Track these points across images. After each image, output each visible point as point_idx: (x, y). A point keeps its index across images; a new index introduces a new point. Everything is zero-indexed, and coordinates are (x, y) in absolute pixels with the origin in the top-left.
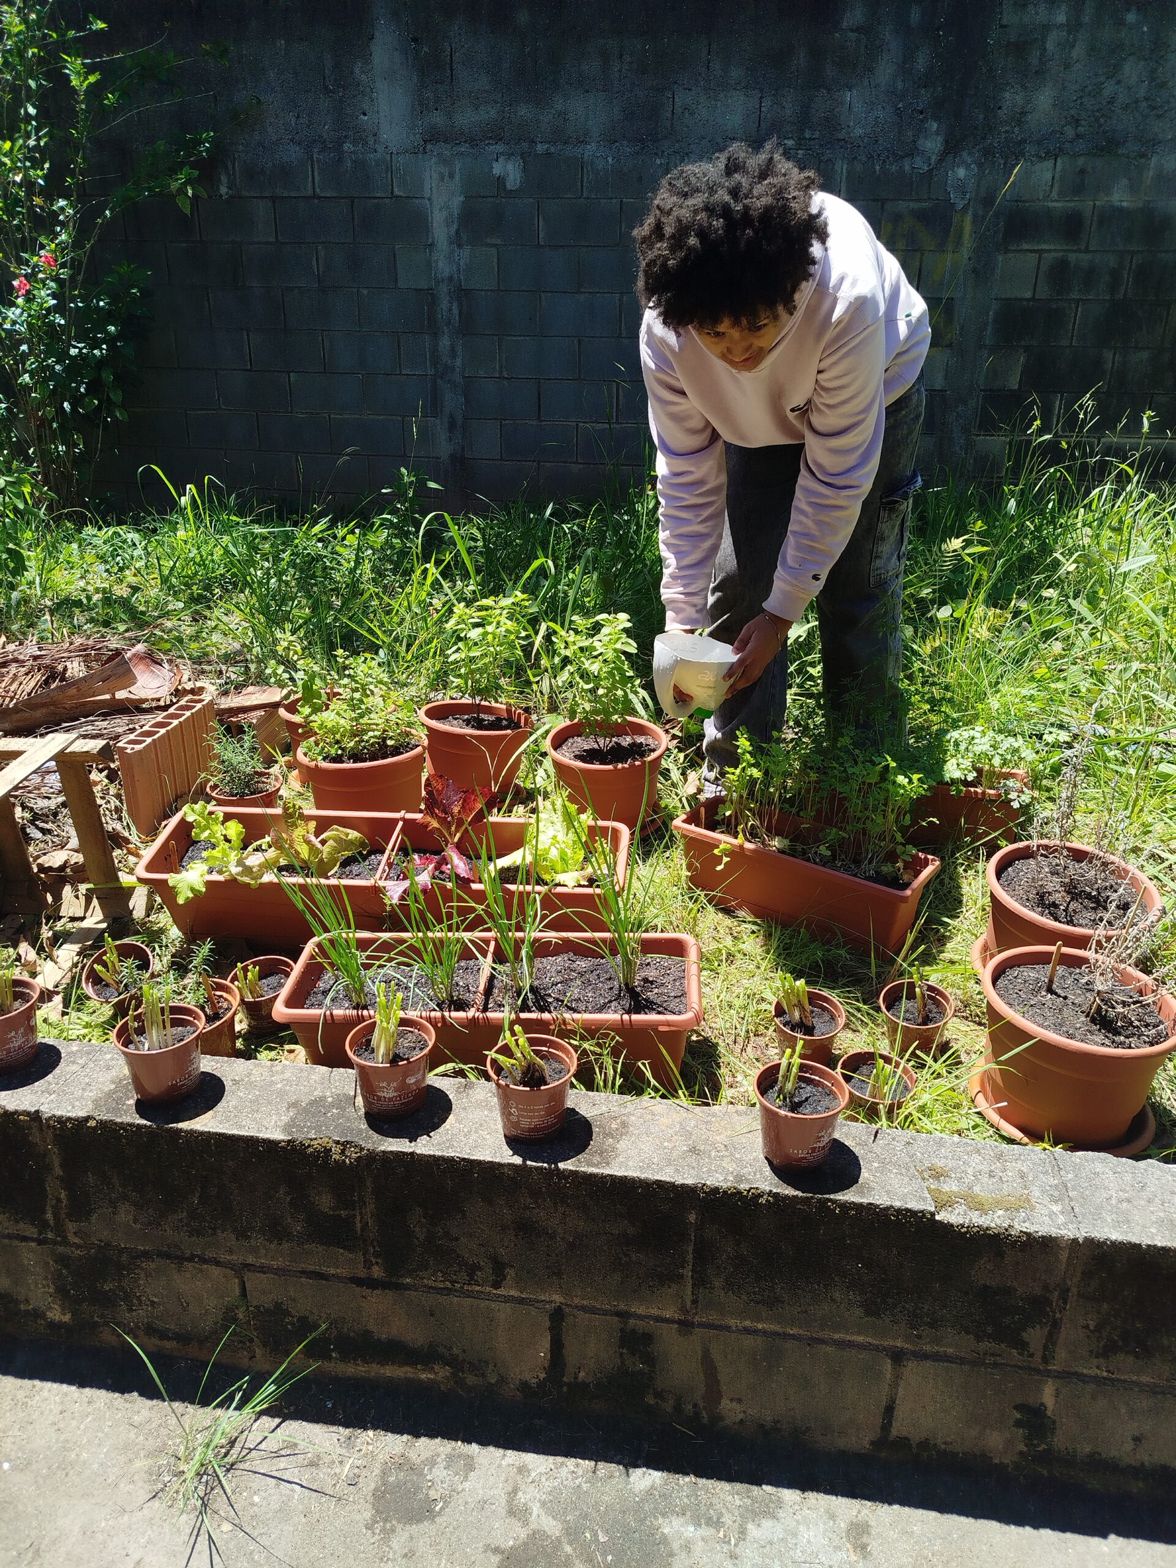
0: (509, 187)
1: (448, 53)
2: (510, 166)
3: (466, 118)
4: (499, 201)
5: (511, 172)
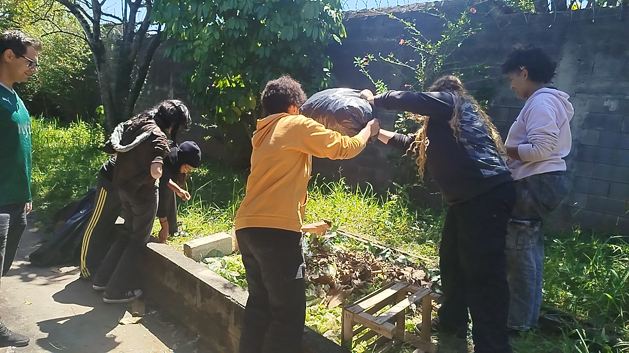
0: (610, 110)
1: (592, 64)
2: (612, 103)
3: (595, 86)
4: (604, 114)
5: (613, 105)
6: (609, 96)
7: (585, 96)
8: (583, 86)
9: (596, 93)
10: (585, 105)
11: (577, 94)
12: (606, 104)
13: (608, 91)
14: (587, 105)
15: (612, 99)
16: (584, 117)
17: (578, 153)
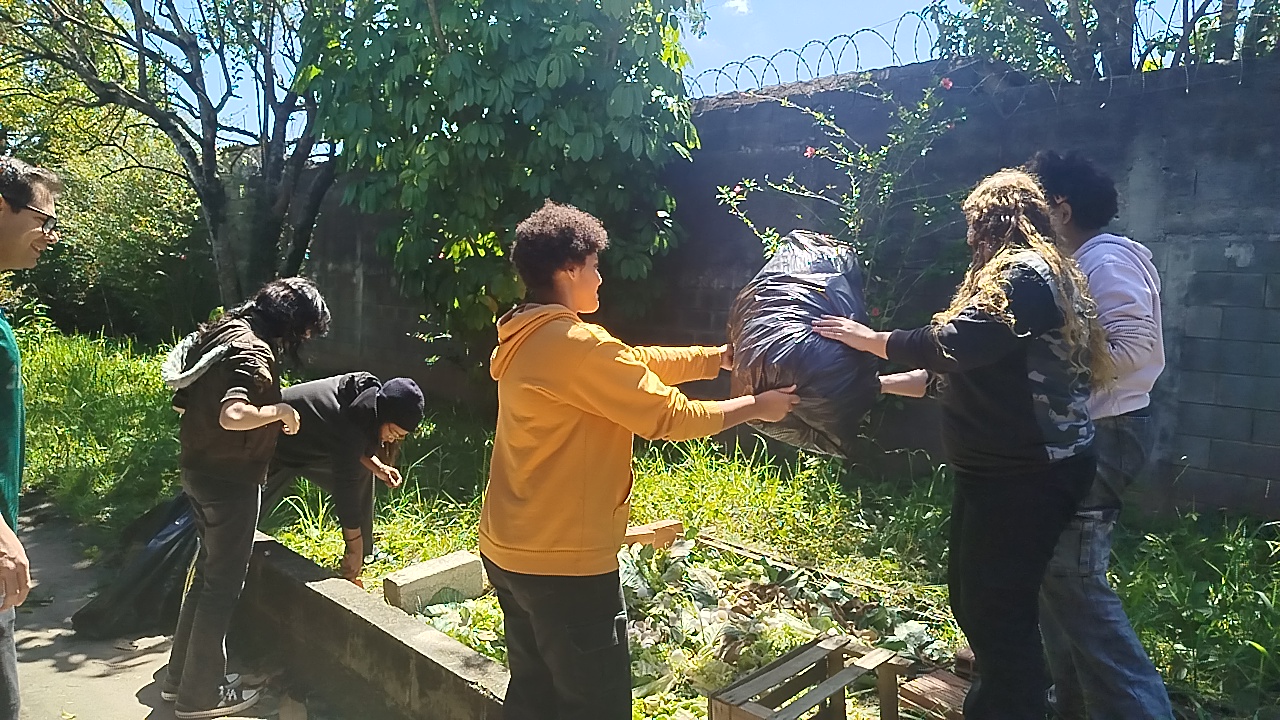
0: (1239, 264)
1: (1194, 175)
2: (1242, 250)
3: (1204, 218)
4: (1228, 274)
5: (1243, 255)
6: (1234, 237)
7: (1184, 239)
8: (1178, 219)
9: (1208, 233)
10: (1186, 257)
11: (1168, 237)
12: (1229, 252)
13: (1230, 228)
14: (1192, 257)
15: (1240, 243)
16: (1187, 282)
17: (1182, 354)
